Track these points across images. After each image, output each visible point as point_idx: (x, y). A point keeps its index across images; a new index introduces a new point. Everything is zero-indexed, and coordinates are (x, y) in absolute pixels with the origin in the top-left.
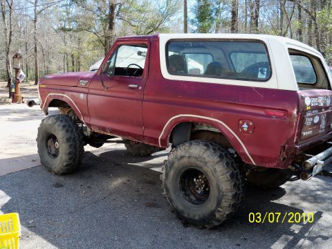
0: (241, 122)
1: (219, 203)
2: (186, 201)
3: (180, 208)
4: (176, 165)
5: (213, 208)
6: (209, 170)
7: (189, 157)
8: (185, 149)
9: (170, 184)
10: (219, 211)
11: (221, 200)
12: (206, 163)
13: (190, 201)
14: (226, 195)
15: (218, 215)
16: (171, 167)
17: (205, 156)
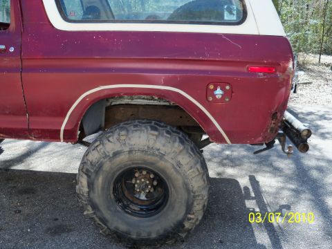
0: (212, 87)
1: (189, 208)
2: (129, 216)
3: (122, 227)
4: (107, 166)
5: (180, 217)
6: (169, 165)
7: (130, 152)
8: (118, 140)
9: (98, 197)
10: (189, 219)
11: (193, 203)
12: (162, 156)
13: (133, 213)
14: (199, 196)
15: (187, 225)
16: (97, 172)
17: (158, 145)
